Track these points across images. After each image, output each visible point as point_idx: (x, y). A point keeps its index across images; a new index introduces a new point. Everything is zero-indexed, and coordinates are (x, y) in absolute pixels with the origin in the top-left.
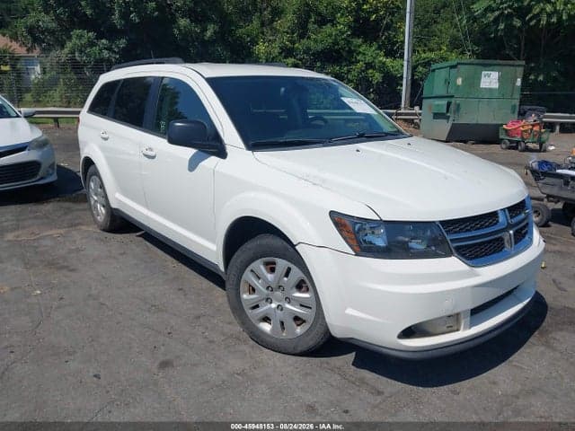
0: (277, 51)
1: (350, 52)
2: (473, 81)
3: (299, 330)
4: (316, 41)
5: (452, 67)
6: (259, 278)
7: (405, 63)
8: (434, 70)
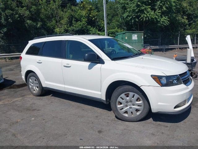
0: (63, 31)
1: (88, 30)
2: (130, 38)
3: (138, 113)
4: (76, 27)
5: (123, 34)
6: (123, 99)
7: (106, 33)
8: (117, 35)
